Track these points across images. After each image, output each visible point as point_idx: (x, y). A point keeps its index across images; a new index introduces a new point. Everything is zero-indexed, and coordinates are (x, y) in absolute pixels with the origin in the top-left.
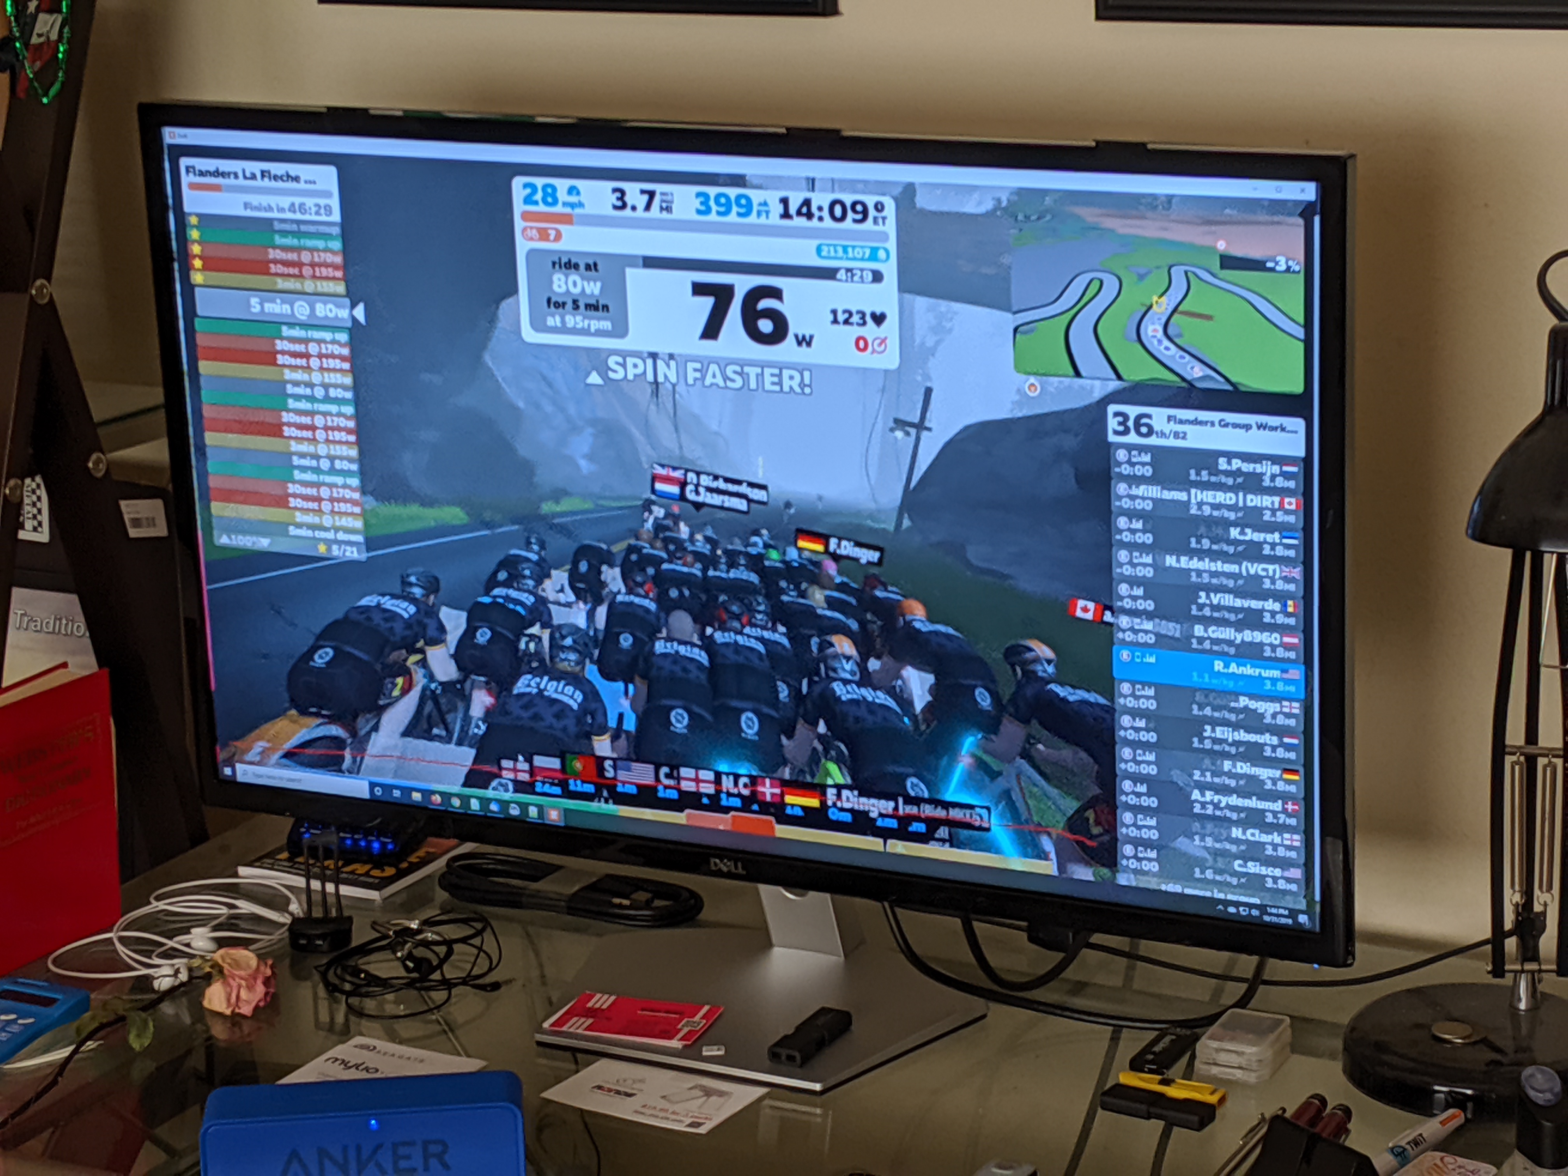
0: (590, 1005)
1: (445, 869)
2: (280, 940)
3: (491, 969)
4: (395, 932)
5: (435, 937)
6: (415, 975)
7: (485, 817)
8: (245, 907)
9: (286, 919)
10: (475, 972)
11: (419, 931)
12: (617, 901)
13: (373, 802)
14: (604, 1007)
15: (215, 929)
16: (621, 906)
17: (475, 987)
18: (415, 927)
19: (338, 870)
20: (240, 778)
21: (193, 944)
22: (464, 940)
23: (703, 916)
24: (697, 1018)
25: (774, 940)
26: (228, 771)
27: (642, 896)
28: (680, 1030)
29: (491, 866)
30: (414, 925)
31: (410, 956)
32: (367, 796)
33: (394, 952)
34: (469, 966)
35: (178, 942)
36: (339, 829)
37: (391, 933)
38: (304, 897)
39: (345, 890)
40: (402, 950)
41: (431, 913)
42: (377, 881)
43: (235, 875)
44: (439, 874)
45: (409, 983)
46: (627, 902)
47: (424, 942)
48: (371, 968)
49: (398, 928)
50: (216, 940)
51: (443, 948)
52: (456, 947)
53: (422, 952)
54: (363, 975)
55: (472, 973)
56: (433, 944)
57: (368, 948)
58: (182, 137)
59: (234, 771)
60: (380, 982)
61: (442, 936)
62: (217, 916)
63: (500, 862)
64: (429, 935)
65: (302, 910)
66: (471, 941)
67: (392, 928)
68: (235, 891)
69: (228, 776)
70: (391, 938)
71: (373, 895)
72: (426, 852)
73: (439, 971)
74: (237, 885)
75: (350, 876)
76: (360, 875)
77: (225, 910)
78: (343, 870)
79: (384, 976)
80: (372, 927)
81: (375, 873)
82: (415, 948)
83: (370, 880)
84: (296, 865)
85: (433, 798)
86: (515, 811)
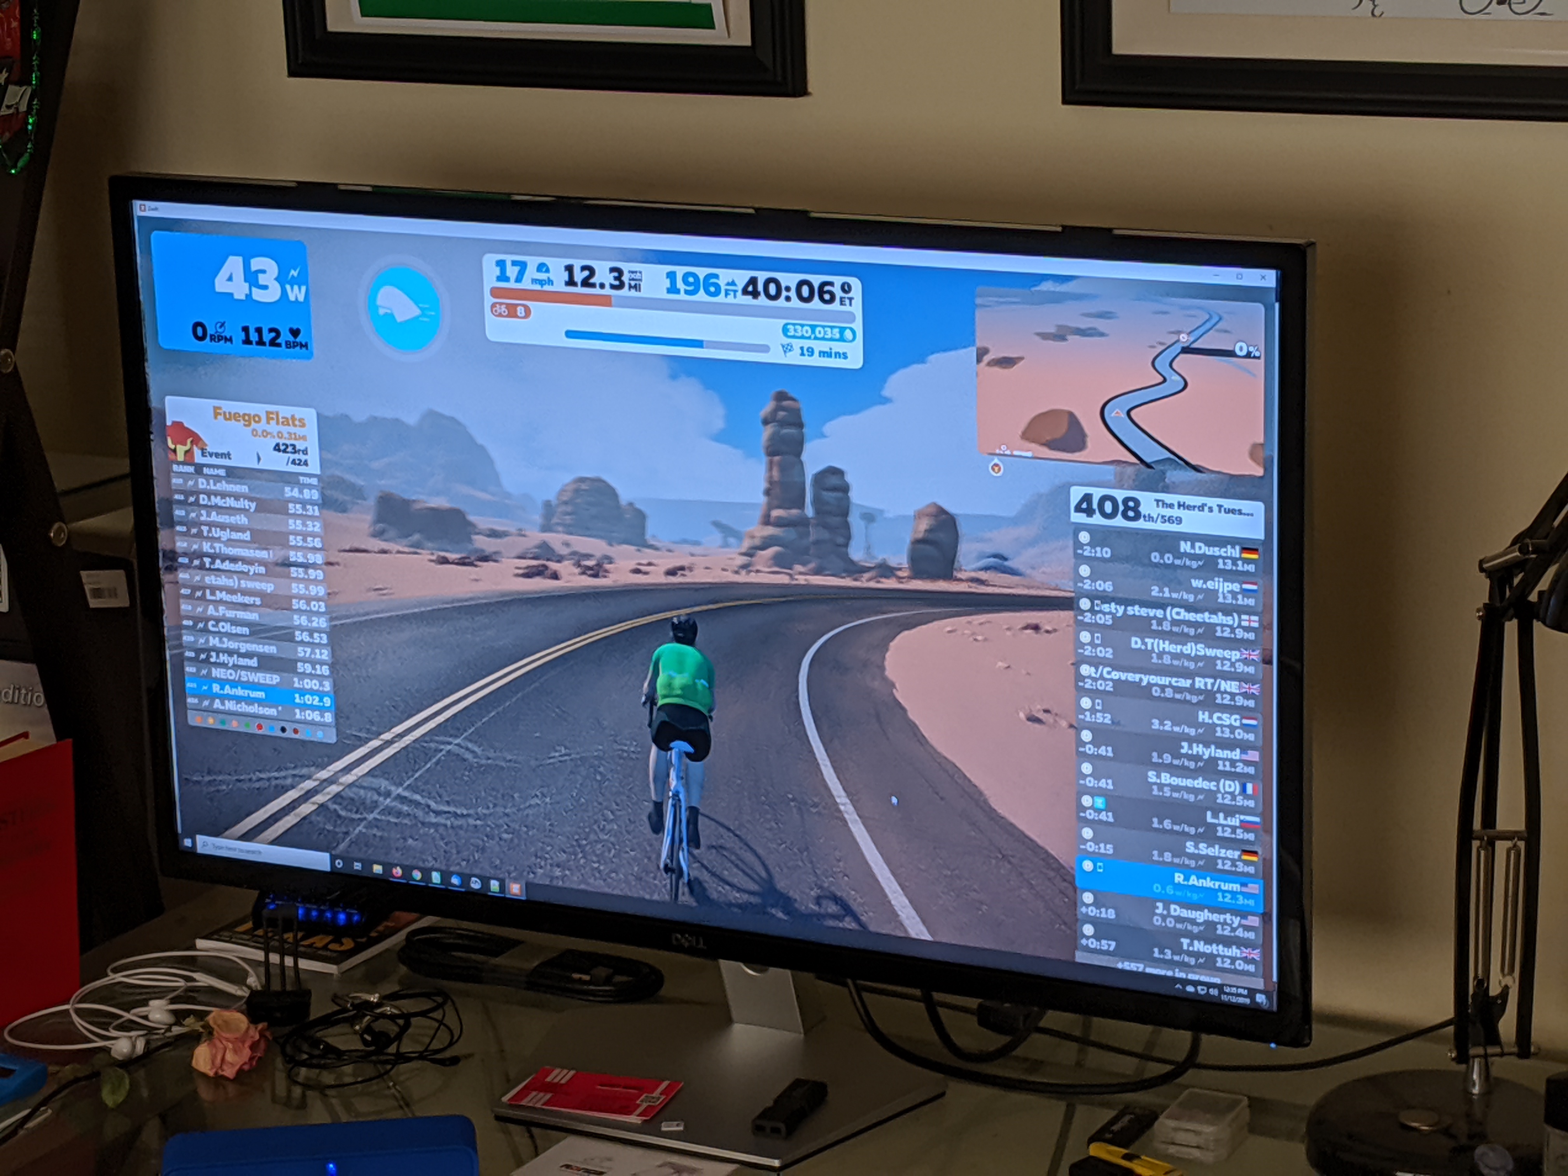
0: (549, 1079)
1: (404, 943)
3: (451, 1044)
4: (353, 1005)
5: (394, 1011)
6: (372, 1048)
7: (447, 890)
8: (203, 979)
9: (243, 993)
10: (435, 1045)
11: (379, 1005)
12: (576, 976)
13: (334, 873)
14: (563, 1082)
15: (173, 1001)
16: (580, 981)
17: (434, 1061)
18: (375, 1000)
19: (296, 943)
20: (200, 850)
21: (151, 1017)
22: (424, 1014)
23: (663, 992)
24: (656, 1094)
25: (734, 1014)
26: (188, 842)
27: (602, 972)
28: (639, 1106)
29: (451, 941)
30: (374, 998)
31: (368, 1029)
32: (328, 868)
33: (352, 1025)
34: (427, 1040)
35: (135, 1015)
37: (349, 1005)
38: (262, 970)
39: (304, 964)
40: (361, 1022)
41: (392, 987)
42: (335, 955)
43: (193, 947)
44: (398, 948)
45: (364, 1057)
46: (586, 978)
47: (383, 1016)
48: (330, 1040)
49: (357, 1002)
50: (174, 1012)
51: (401, 1022)
52: (414, 1020)
53: (381, 1025)
54: (322, 1047)
55: (431, 1047)
56: (392, 1018)
57: (327, 1021)
58: (153, 210)
59: (194, 843)
60: (339, 1054)
61: (400, 1010)
62: (174, 989)
63: (461, 936)
64: (388, 1008)
65: (260, 983)
66: (431, 1015)
67: (350, 1001)
68: (192, 963)
69: (188, 847)
70: (348, 1011)
71: (331, 969)
72: (387, 927)
73: (395, 1045)
74: (193, 958)
75: (309, 950)
76: (319, 949)
77: (181, 983)
78: (302, 943)
79: (342, 1048)
80: (333, 1001)
81: (333, 946)
82: (373, 1021)
83: (329, 953)
84: (255, 939)
85: (394, 871)
86: (476, 884)
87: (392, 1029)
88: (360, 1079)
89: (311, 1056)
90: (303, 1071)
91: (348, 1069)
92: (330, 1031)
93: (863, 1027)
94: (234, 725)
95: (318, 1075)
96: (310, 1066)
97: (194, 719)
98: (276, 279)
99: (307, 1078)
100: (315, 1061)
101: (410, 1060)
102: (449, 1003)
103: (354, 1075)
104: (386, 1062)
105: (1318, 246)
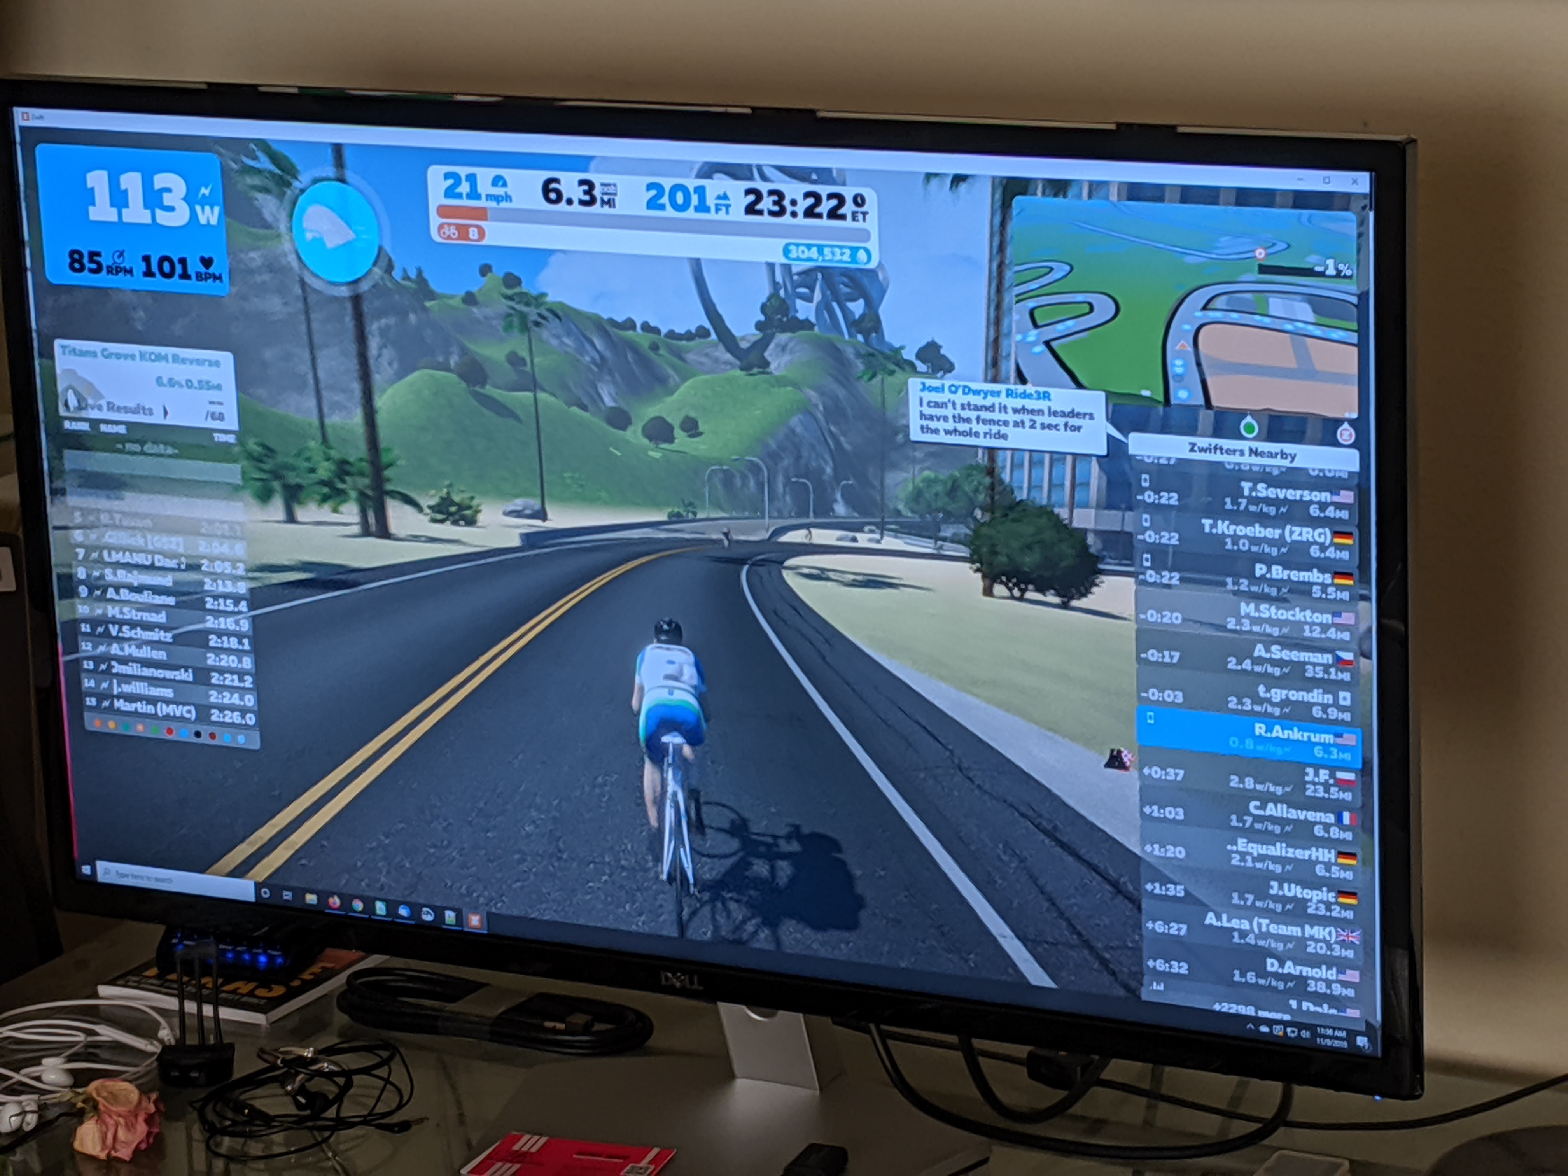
0: (516, 1147)
1: (345, 987)
2: (148, 1073)
3: (400, 1106)
4: (283, 1061)
5: (332, 1067)
6: (308, 1112)
7: (393, 922)
8: (107, 1033)
9: (154, 1048)
10: (381, 1108)
11: (314, 1061)
12: (549, 1024)
13: (259, 903)
14: (534, 1150)
15: (70, 1059)
16: (552, 1030)
17: (380, 1127)
18: (310, 1055)
19: (217, 989)
20: (101, 878)
21: (45, 1078)
22: (366, 1071)
23: (652, 1042)
24: (646, 1165)
25: (737, 1070)
26: (86, 870)
27: (580, 1019)
30: (308, 1053)
31: (302, 1090)
32: (251, 897)
33: (283, 1086)
34: (371, 1102)
35: (26, 1075)
36: (220, 940)
37: (279, 1062)
38: (176, 1021)
39: (226, 1013)
40: (294, 1082)
41: (329, 1040)
42: (263, 1002)
43: (96, 996)
44: (337, 993)
45: (299, 1122)
46: (561, 1026)
47: (320, 1073)
48: (257, 1104)
49: (288, 1057)
50: (71, 1072)
51: (341, 1081)
52: (356, 1079)
53: (318, 1085)
54: (247, 1111)
55: (377, 1110)
56: (330, 1075)
57: (253, 1081)
58: (37, 118)
59: (94, 870)
60: (267, 1120)
61: (340, 1066)
62: (72, 1044)
63: (411, 979)
64: (326, 1065)
65: (174, 1036)
66: (375, 1072)
67: (281, 1056)
68: (93, 1014)
69: (86, 875)
70: (280, 1068)
71: (258, 1018)
72: (323, 968)
73: (335, 1108)
74: (96, 1007)
75: (231, 997)
76: (243, 995)
77: (81, 1037)
78: (225, 988)
79: (272, 1112)
80: (259, 1056)
81: (261, 992)
82: (309, 1080)
83: (255, 1001)
84: (167, 984)
85: (331, 900)
86: (428, 917)
87: (331, 1090)
88: (293, 1149)
89: (235, 1123)
90: (227, 1140)
91: (278, 1138)
92: (259, 1092)
93: (889, 1081)
94: (140, 729)
95: (244, 1144)
96: (232, 1134)
97: (93, 723)
98: (185, 199)
99: (231, 1149)
100: (239, 1129)
101: (352, 1125)
102: (398, 1057)
103: (287, 1144)
104: (326, 1128)
105: (1419, 142)
